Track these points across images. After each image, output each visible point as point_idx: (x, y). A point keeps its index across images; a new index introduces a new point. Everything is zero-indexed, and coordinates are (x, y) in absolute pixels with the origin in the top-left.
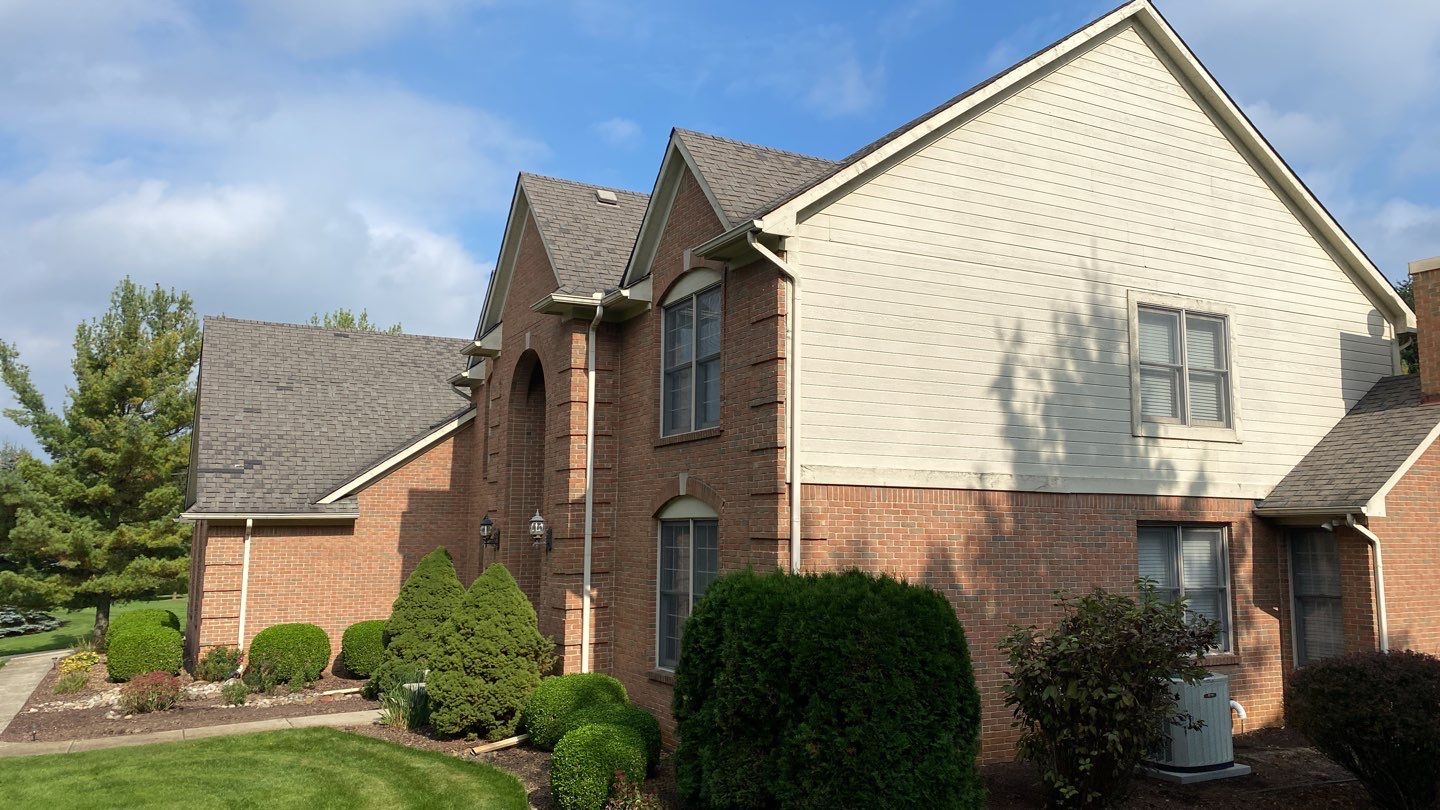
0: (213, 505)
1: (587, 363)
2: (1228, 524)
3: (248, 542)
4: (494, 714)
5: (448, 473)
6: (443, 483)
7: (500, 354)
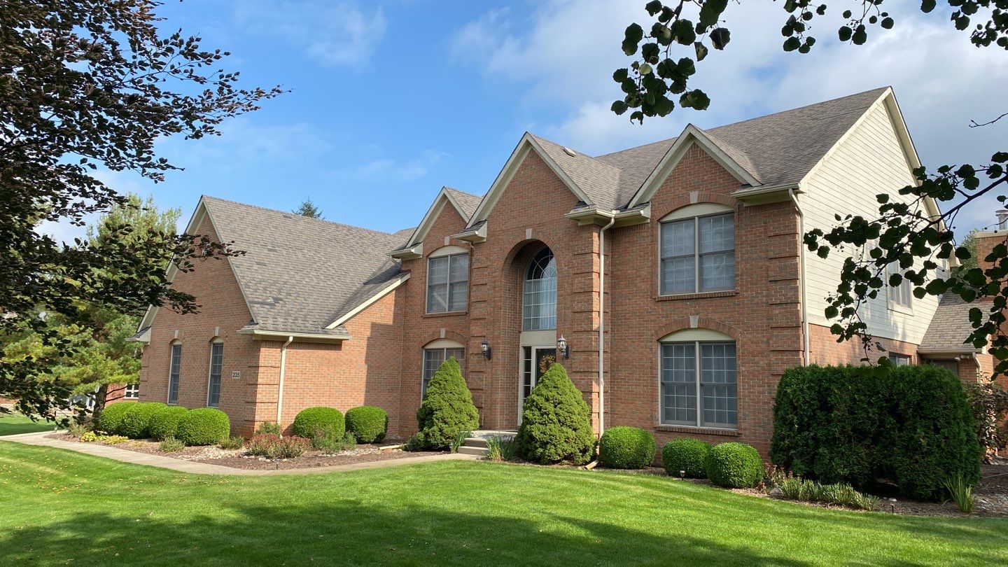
0: (268, 325)
1: (599, 251)
2: (910, 356)
3: (284, 352)
4: (579, 449)
5: (392, 313)
6: (389, 320)
7: (485, 240)
